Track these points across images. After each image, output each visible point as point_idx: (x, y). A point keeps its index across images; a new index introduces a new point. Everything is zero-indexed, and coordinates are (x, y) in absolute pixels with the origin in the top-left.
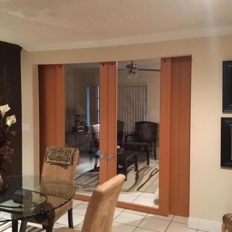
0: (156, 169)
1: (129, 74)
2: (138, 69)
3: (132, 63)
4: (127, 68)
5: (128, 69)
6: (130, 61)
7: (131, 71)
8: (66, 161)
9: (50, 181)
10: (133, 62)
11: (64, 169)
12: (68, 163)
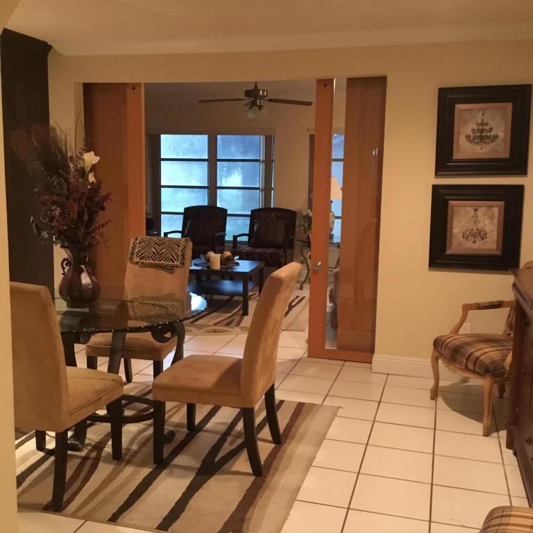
0: (297, 297)
1: (250, 108)
2: (268, 98)
3: (256, 87)
4: (246, 96)
5: (248, 98)
6: (252, 82)
7: (253, 104)
8: (172, 260)
9: (141, 296)
10: (258, 84)
11: (168, 274)
12: (176, 263)
